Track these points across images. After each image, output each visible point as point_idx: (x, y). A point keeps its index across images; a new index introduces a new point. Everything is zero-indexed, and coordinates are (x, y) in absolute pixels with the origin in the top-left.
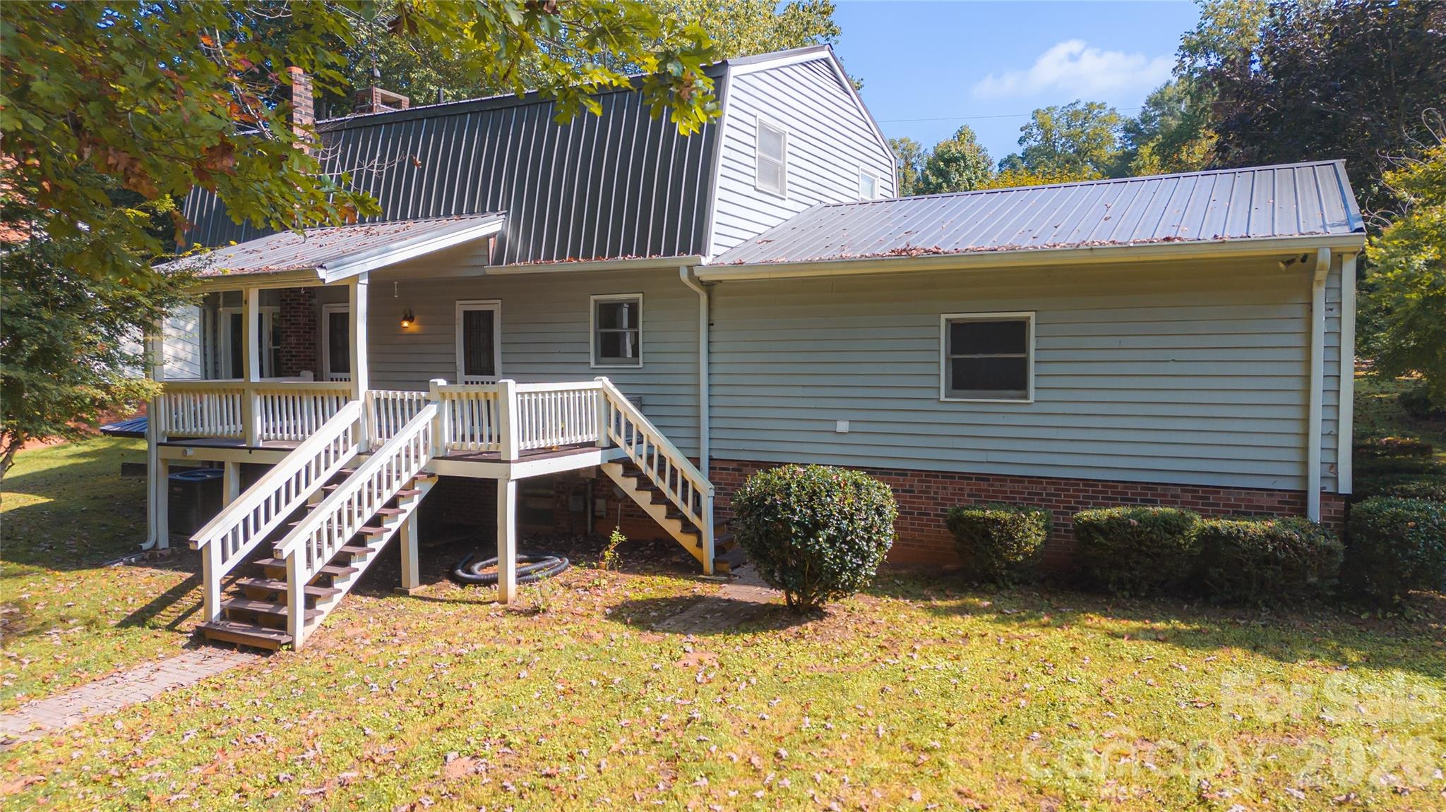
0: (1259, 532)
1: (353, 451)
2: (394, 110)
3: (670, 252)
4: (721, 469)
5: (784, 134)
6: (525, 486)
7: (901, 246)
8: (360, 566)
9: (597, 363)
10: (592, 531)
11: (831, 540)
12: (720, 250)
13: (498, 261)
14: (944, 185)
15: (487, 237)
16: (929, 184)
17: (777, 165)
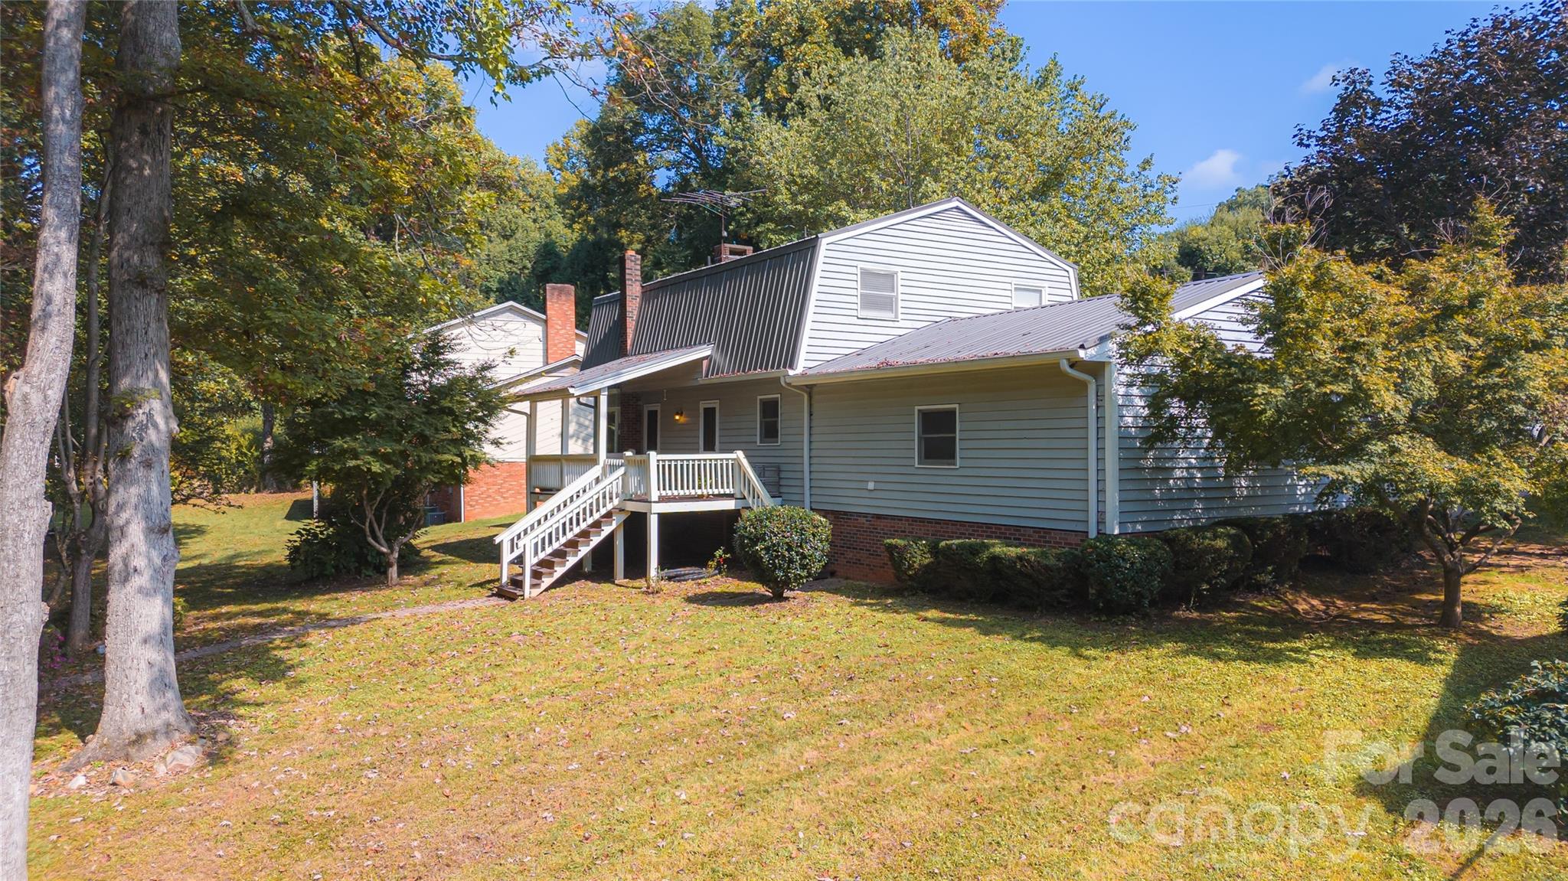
0: (1013, 555)
2: (738, 257)
3: (779, 367)
5: (896, 273)
6: (663, 518)
11: (767, 549)
12: (812, 364)
13: (706, 376)
15: (702, 359)
17: (891, 298)
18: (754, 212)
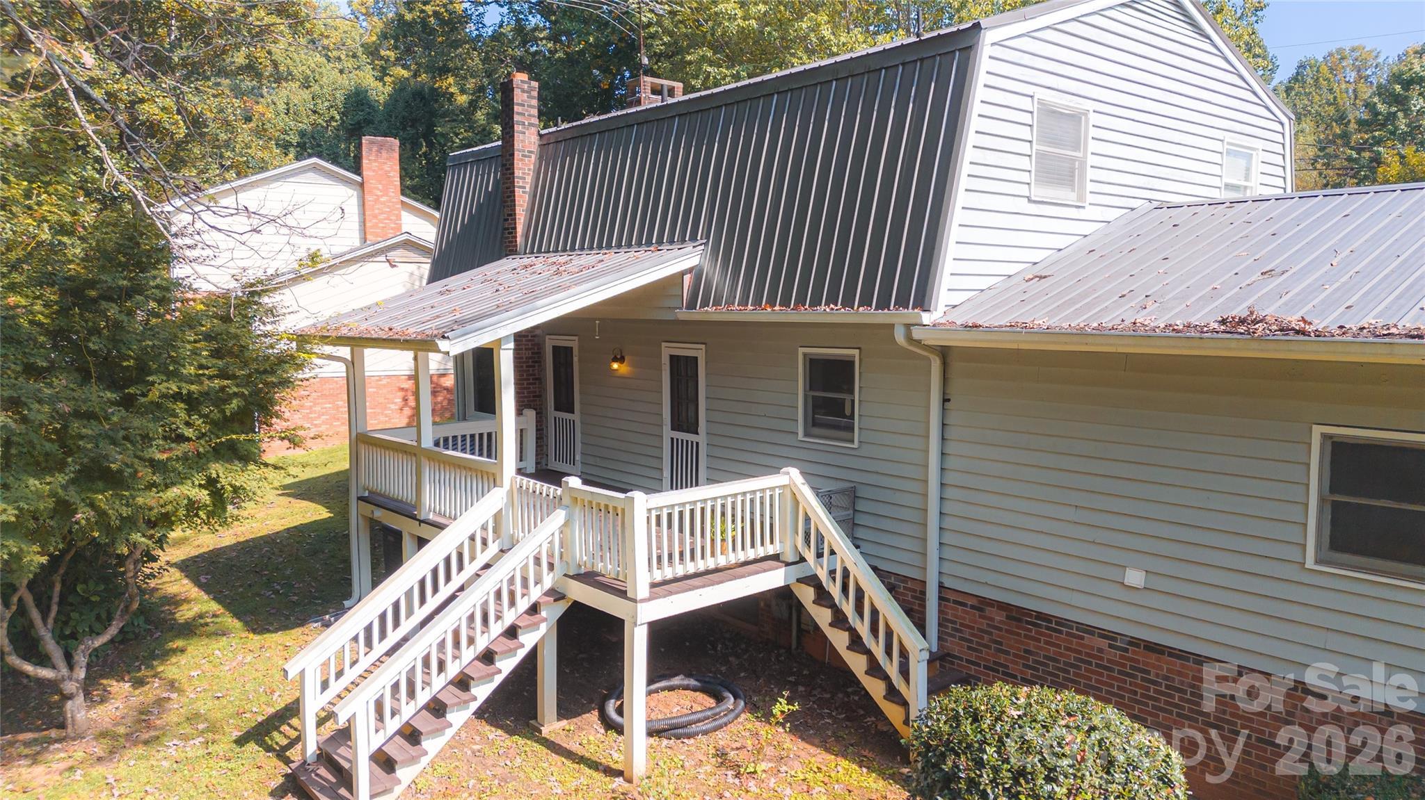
1: (493, 548)
2: (667, 101)
3: (883, 304)
4: (955, 602)
5: (1084, 113)
7: (1240, 311)
8: (482, 692)
9: (806, 435)
10: (797, 648)
12: (957, 298)
13: (692, 305)
14: (1400, 114)
15: (683, 274)
16: (1377, 114)
17: (1073, 160)
18: (671, 34)
